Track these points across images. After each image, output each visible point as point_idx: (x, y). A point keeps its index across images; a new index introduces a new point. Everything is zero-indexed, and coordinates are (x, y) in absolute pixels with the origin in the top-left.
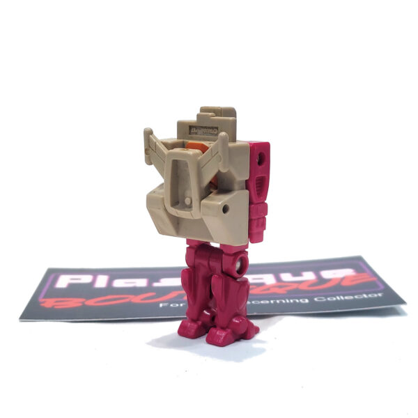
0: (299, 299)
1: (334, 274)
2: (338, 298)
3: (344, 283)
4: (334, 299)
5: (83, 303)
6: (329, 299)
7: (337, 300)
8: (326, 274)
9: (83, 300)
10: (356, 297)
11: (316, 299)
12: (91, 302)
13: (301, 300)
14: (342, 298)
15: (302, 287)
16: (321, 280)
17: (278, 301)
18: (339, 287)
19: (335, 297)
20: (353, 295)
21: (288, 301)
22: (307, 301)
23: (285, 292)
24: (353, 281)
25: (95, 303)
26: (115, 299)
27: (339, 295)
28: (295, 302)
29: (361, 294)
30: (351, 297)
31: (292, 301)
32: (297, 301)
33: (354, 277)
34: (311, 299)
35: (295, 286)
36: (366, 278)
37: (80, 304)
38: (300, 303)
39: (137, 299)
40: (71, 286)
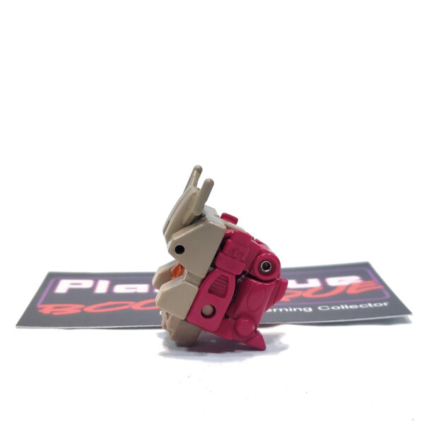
0: (302, 308)
1: (340, 281)
2: (343, 307)
3: (350, 291)
4: (339, 308)
5: (82, 309)
6: (333, 308)
7: (341, 309)
8: (332, 281)
9: (81, 306)
10: (361, 306)
11: (320, 308)
12: (90, 309)
13: (304, 309)
14: (347, 307)
15: (307, 295)
16: (326, 288)
17: (281, 310)
18: (344, 295)
19: (340, 306)
20: (358, 304)
21: (291, 310)
22: (310, 310)
23: (289, 300)
24: (358, 289)
25: (95, 309)
26: (116, 306)
27: (343, 304)
28: (298, 311)
29: (366, 303)
30: (356, 307)
31: (295, 310)
32: (301, 309)
33: (360, 284)
34: (315, 308)
35: (299, 294)
36: (371, 286)
37: (79, 311)
38: (303, 311)
39: (137, 306)
40: (71, 291)
